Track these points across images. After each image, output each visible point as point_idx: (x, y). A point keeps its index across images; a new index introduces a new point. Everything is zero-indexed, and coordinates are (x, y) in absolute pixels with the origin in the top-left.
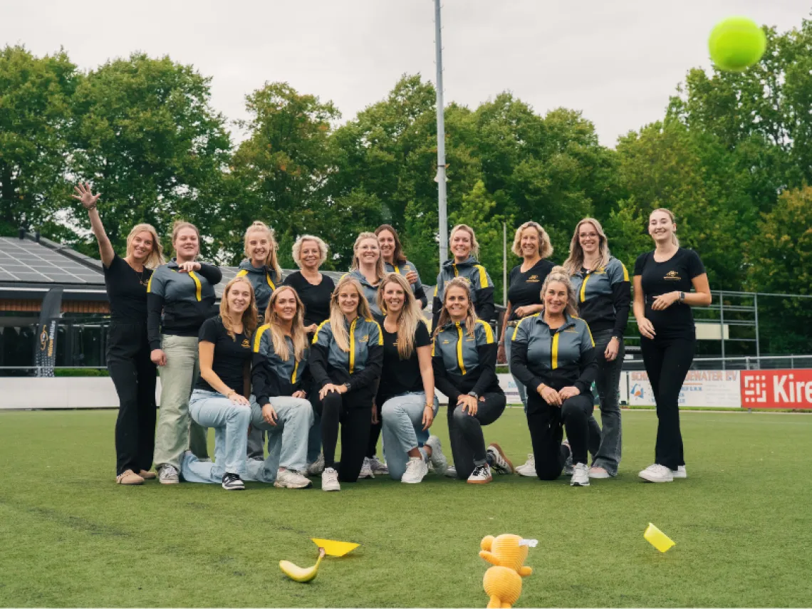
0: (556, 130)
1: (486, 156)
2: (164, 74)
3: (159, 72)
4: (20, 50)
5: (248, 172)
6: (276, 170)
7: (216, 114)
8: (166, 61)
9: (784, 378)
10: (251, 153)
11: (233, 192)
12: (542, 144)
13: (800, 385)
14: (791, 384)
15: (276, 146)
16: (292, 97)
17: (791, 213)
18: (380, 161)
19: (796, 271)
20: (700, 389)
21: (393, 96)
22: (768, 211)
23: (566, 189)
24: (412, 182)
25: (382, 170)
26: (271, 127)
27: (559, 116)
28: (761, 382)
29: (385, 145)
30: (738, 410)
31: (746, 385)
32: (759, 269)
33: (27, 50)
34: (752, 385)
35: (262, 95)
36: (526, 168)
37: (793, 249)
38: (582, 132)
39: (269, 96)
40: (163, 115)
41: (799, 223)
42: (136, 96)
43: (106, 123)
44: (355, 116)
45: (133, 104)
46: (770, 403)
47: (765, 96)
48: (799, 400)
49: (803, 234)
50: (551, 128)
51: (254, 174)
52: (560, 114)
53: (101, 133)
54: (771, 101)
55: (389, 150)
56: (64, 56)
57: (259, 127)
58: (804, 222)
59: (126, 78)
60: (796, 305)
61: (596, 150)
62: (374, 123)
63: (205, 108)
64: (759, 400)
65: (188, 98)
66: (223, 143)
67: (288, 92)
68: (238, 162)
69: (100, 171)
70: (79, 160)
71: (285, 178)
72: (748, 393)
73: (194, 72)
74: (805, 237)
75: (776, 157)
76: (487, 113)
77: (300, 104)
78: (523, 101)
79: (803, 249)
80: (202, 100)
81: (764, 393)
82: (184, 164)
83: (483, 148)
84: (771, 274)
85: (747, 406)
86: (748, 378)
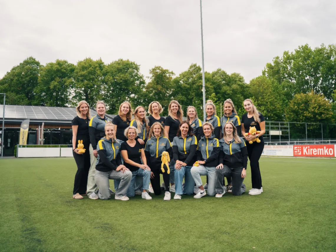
0: (233, 78)
1: (214, 86)
2: (128, 64)
3: (126, 64)
4: (90, 59)
5: (151, 91)
6: (158, 90)
7: (141, 74)
8: (128, 61)
9: (306, 148)
10: (151, 85)
11: (146, 96)
12: (230, 82)
13: (311, 150)
14: (309, 149)
15: (158, 83)
16: (162, 70)
17: (297, 100)
18: (186, 87)
19: (299, 116)
20: (281, 151)
21: (189, 69)
22: (291, 100)
23: (236, 94)
24: (194, 93)
25: (186, 89)
26: (156, 78)
27: (234, 75)
28: (299, 149)
29: (187, 83)
30: (293, 157)
31: (295, 150)
32: (289, 116)
33: (91, 59)
34: (297, 150)
35: (154, 70)
36: (225, 88)
37: (298, 110)
38: (240, 79)
39: (156, 70)
40: (127, 75)
41: (300, 103)
42: (119, 70)
43: (112, 78)
44: (179, 75)
45: (119, 73)
46: (302, 155)
47: (288, 69)
48: (311, 154)
49: (301, 106)
50: (232, 78)
51: (152, 91)
52: (234, 74)
53: (110, 81)
54: (290, 71)
55: (188, 84)
56: (101, 60)
57: (153, 78)
58: (301, 103)
59: (117, 66)
60: (299, 125)
61: (244, 84)
62: (184, 77)
63: (138, 73)
64: (299, 154)
65: (134, 71)
66: (143, 82)
67: (161, 69)
68: (147, 88)
69: (111, 91)
70: (105, 88)
71: (160, 92)
72: (295, 152)
73: (135, 64)
74: (301, 107)
75: (292, 85)
76: (214, 74)
77: (164, 72)
78: (224, 70)
79: (301, 110)
80: (138, 71)
81: (300, 152)
82: (132, 89)
83: (213, 83)
84: (292, 117)
85: (295, 156)
86: (295, 148)
